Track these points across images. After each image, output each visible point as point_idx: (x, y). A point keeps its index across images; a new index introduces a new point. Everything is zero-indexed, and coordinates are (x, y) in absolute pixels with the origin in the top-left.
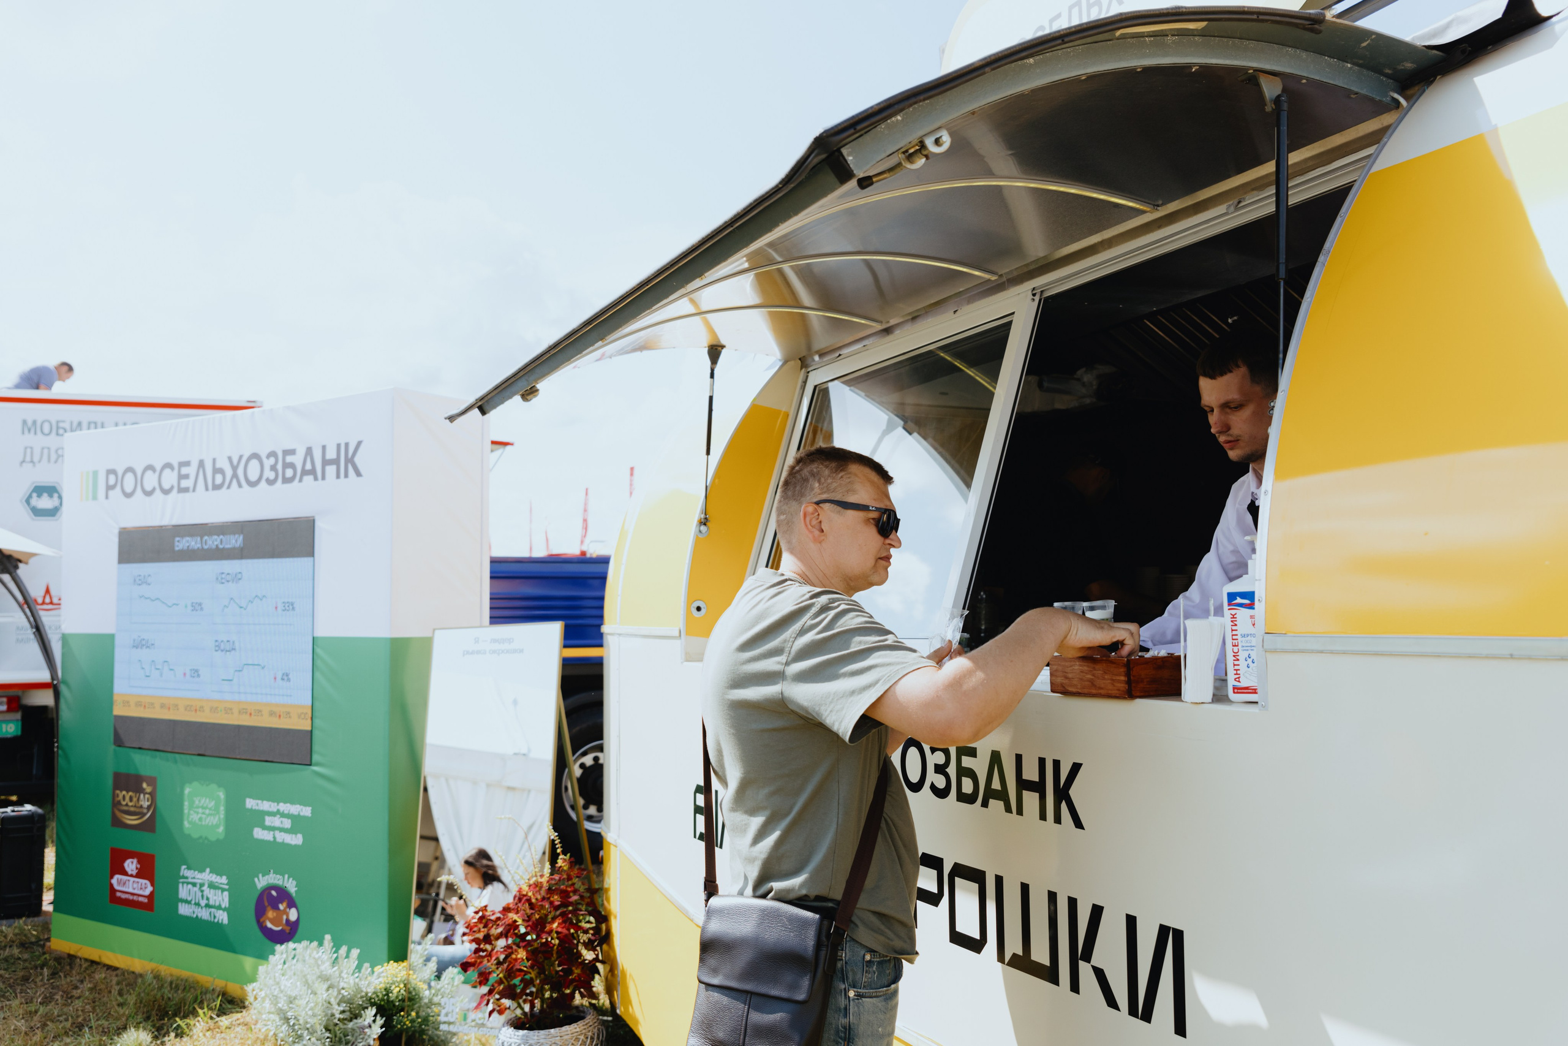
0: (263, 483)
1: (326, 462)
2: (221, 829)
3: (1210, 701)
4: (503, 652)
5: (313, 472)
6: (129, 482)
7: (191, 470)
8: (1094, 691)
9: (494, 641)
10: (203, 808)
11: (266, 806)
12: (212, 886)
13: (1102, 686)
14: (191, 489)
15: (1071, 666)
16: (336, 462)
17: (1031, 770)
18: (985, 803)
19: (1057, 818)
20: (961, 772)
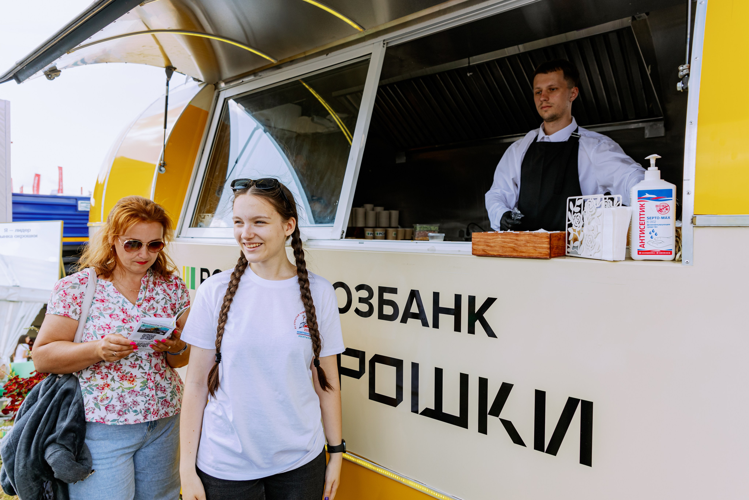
3: (624, 260)
4: (24, 236)
8: (515, 254)
9: (18, 230)
13: (524, 251)
15: (493, 239)
17: (447, 302)
18: (404, 320)
19: (471, 330)
20: (382, 302)
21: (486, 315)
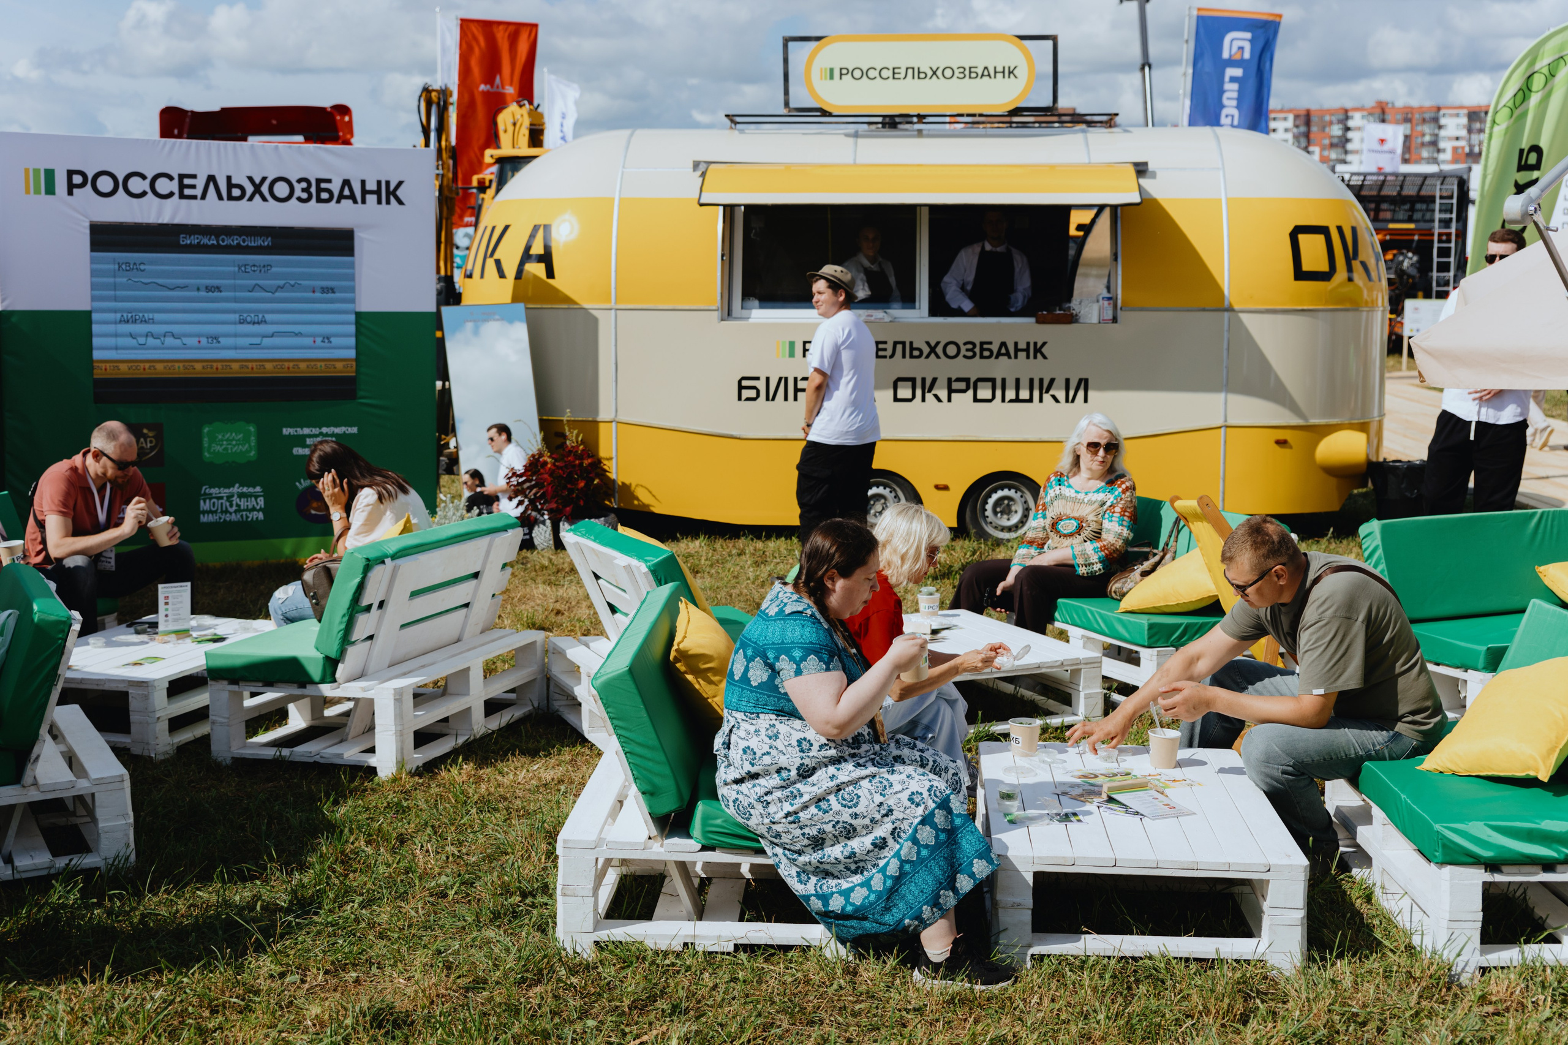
0: (294, 201)
1: (365, 192)
2: (253, 453)
5: (352, 197)
6: (105, 184)
7: (200, 183)
10: (227, 440)
11: (306, 431)
12: (241, 495)
14: (199, 196)
16: (378, 192)
17: (1023, 346)
18: (997, 357)
19: (1035, 357)
20: (982, 350)
21: (1043, 350)
